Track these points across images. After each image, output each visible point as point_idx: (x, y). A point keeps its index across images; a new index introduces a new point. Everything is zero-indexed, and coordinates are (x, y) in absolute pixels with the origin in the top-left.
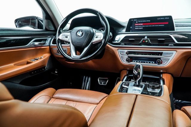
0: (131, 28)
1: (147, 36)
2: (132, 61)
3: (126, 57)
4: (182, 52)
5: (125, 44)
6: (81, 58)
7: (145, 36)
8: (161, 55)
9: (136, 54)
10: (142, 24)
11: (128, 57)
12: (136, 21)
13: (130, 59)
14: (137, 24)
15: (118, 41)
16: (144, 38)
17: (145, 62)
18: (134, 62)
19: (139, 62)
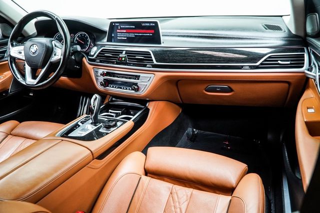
1: (126, 51)
2: (108, 86)
3: (101, 79)
4: (160, 77)
5: (101, 62)
6: (38, 83)
7: (123, 51)
8: (138, 79)
10: (125, 31)
11: (104, 79)
12: (118, 26)
13: (107, 83)
14: (119, 30)
15: (93, 56)
16: (122, 53)
17: (121, 88)
18: (110, 87)
19: (115, 88)
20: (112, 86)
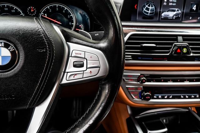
1: (183, 36)
2: (153, 98)
7: (177, 35)
19: (168, 98)
20: (160, 97)
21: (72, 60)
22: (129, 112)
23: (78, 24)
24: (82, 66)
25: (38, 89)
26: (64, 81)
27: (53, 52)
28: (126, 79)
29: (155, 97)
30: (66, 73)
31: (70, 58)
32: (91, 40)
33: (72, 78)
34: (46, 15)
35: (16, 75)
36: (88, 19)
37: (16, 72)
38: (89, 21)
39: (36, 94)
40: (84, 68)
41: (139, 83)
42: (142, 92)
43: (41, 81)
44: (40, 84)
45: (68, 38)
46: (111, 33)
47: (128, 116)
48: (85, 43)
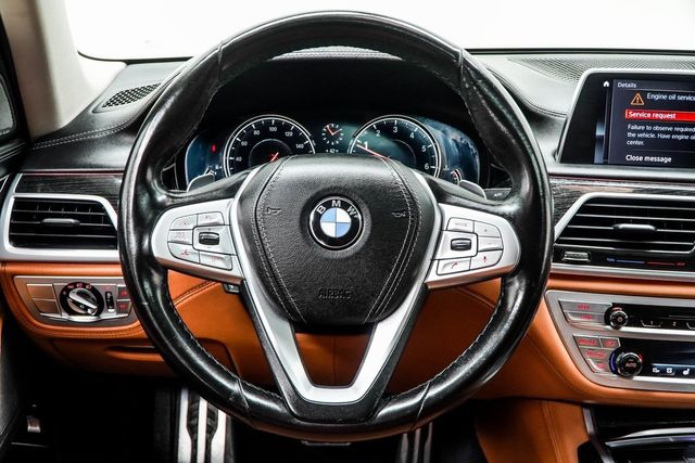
0: (600, 132)
2: (648, 371)
9: (670, 327)
12: (632, 93)
19: (692, 375)
20: (669, 371)
21: (448, 237)
22: (590, 428)
23: (446, 169)
24: (468, 247)
25: (389, 284)
26: (433, 277)
27: (418, 217)
28: (573, 314)
29: (655, 370)
30: (436, 262)
31: (444, 233)
32: (485, 200)
33: (448, 270)
34: (366, 143)
35: (357, 255)
36: (474, 155)
37: (357, 249)
38: (478, 160)
39: (385, 292)
40: (472, 252)
41: (608, 327)
42: (617, 352)
43: (396, 270)
44: (394, 275)
45: (441, 196)
46: (526, 186)
47: (585, 439)
48: (466, 202)
